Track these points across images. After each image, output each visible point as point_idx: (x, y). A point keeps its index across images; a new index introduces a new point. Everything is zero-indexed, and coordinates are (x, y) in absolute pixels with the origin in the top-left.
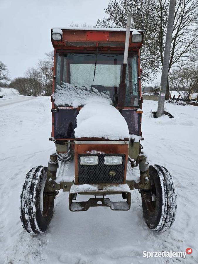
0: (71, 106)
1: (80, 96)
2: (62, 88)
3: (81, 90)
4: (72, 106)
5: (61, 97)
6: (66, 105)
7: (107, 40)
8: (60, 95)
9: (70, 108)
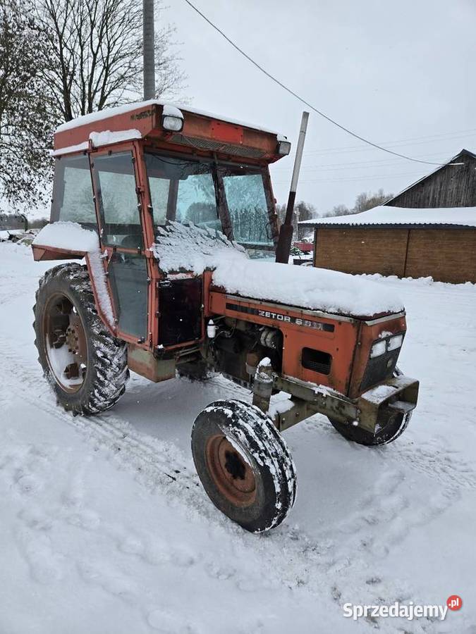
0: (191, 272)
1: (202, 248)
2: (168, 232)
3: (201, 236)
4: (193, 272)
5: (171, 253)
6: (182, 270)
7: (241, 142)
8: (167, 248)
9: (189, 276)
